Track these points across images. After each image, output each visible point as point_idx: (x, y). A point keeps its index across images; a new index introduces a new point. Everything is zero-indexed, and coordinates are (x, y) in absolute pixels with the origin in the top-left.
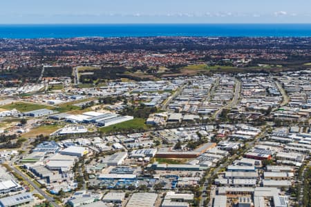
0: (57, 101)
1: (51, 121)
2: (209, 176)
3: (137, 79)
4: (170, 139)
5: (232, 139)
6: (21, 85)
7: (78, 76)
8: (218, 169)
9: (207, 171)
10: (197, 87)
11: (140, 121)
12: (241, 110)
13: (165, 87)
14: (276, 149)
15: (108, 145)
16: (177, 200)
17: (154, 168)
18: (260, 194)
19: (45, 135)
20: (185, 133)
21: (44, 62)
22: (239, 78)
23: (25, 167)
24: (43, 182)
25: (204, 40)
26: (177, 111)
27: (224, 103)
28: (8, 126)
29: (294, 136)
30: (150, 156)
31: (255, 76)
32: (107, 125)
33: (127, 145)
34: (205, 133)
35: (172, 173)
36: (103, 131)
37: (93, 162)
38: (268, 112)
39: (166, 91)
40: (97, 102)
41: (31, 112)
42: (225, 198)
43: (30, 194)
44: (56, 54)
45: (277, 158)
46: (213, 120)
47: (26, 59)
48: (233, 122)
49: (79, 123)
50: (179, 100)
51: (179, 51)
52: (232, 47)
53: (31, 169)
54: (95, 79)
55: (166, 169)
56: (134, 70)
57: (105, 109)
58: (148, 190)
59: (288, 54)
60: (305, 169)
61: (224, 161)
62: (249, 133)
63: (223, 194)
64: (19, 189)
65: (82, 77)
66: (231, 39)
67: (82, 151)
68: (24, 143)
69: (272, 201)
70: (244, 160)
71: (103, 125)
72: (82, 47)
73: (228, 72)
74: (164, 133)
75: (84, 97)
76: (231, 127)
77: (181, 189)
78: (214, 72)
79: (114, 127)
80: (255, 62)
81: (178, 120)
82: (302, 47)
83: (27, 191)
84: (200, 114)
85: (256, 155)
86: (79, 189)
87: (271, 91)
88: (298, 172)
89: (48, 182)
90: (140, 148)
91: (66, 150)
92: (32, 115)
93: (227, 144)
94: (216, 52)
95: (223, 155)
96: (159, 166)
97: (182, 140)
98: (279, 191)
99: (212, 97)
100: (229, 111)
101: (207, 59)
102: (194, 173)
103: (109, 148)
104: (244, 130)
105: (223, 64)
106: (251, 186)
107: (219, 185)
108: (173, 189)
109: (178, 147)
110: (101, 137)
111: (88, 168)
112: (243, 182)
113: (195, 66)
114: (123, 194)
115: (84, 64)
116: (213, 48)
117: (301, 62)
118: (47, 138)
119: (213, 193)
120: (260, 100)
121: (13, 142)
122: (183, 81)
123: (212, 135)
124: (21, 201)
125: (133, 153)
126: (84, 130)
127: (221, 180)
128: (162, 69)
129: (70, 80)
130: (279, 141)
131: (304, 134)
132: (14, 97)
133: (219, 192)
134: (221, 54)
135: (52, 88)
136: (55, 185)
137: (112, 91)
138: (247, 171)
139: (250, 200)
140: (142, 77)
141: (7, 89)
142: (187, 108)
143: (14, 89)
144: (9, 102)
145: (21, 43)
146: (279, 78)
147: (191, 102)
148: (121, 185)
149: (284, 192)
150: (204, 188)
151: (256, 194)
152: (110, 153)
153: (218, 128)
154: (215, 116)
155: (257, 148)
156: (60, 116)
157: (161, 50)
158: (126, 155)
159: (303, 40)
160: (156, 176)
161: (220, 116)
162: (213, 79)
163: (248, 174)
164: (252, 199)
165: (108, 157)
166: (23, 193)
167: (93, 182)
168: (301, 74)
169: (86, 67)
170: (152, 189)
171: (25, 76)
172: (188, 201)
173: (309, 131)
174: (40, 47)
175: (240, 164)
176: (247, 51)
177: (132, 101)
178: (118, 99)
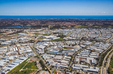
0: (44, 33)
1: (42, 38)
3: (63, 29)
4: (68, 43)
5: (84, 45)
6: (37, 29)
8: (79, 52)
9: (76, 52)
10: (77, 31)
11: (62, 39)
12: (87, 37)
14: (95, 48)
15: (53, 44)
16: (67, 58)
17: (63, 50)
19: (40, 40)
20: (72, 42)
21: (42, 24)
22: (89, 29)
23: (34, 47)
24: (37, 51)
25: (81, 20)
26: (71, 37)
27: (83, 35)
28: (33, 38)
29: (101, 45)
30: (62, 47)
31: (93, 29)
32: (54, 39)
33: (57, 44)
34: (77, 43)
36: (52, 40)
37: (49, 47)
38: (94, 38)
39: (69, 32)
40: (52, 34)
42: (79, 59)
43: (34, 53)
44: (45, 22)
45: (95, 50)
46: (80, 40)
47: (39, 23)
48: (85, 40)
49: (48, 38)
50: (72, 34)
51: (74, 22)
54: (53, 28)
55: (66, 51)
56: (63, 26)
57: (54, 35)
59: (104, 23)
60: (102, 54)
61: (80, 50)
62: (89, 43)
65: (50, 28)
66: (89, 19)
67: (47, 45)
68: (35, 42)
69: (91, 61)
70: (86, 50)
71: (53, 39)
72: (51, 21)
73: (86, 28)
74: (67, 42)
75: (50, 32)
77: (68, 56)
80: (94, 25)
81: (71, 39)
84: (76, 38)
85: (89, 49)
86: (45, 53)
87: (97, 33)
88: (100, 54)
89: (38, 51)
90: (60, 45)
91: (43, 44)
92: (38, 36)
93: (82, 46)
94: (84, 22)
95: (81, 48)
96: (64, 50)
97: (71, 44)
98: (94, 59)
99: (80, 34)
100: (84, 37)
101: (81, 24)
102: (72, 52)
103: (53, 45)
104: (87, 42)
106: (86, 57)
107: (78, 56)
108: (66, 56)
109: (69, 46)
110: (52, 42)
111: (48, 49)
112: (84, 55)
113: (78, 26)
114: (54, 55)
116: (83, 21)
117: (107, 26)
119: (76, 57)
120: (93, 35)
121: (33, 41)
122: (74, 30)
123: (79, 43)
124: (32, 55)
125: (58, 46)
126: (48, 40)
127: (79, 55)
128: (69, 26)
129: (47, 28)
130: (96, 46)
131: (104, 45)
132: (35, 32)
134: (85, 23)
135: (43, 30)
136: (40, 52)
137: (57, 31)
138: (86, 53)
139: (85, 60)
140: (64, 28)
141: (34, 30)
142: (73, 36)
143: (35, 30)
144: (34, 33)
145: (39, 20)
146: (100, 30)
147: (75, 35)
148: (54, 53)
149: (95, 59)
151: (87, 59)
152: (53, 46)
153: (81, 41)
154: (80, 39)
155: (90, 47)
156: (44, 36)
158: (57, 46)
159: (109, 20)
160: (63, 52)
161: (82, 38)
162: (82, 29)
163: (86, 54)
164: (86, 60)
165: (52, 47)
166: (33, 53)
167: (48, 52)
168: (106, 29)
169: (52, 26)
170: (61, 55)
171: (38, 27)
172: (69, 59)
173: (105, 44)
174: (42, 21)
175: (84, 51)
176: (92, 22)
177: (61, 34)
178: (57, 33)
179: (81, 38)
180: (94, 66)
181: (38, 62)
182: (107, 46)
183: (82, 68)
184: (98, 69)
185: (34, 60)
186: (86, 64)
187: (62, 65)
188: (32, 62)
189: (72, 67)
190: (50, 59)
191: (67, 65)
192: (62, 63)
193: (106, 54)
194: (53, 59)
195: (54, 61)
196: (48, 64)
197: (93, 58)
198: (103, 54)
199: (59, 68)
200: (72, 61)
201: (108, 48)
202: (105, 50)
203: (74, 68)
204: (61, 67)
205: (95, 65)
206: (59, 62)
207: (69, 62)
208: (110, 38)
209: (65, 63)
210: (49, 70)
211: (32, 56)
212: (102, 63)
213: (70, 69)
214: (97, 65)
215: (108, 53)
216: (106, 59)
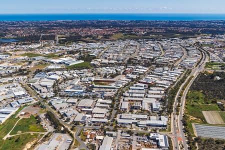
0: (47, 53)
1: (44, 62)
2: (120, 91)
3: (87, 42)
4: (101, 73)
5: (133, 73)
6: (30, 44)
7: (58, 40)
8: (125, 88)
9: (119, 89)
10: (117, 46)
11: (87, 64)
12: (139, 58)
13: (101, 46)
14: (156, 79)
15: (70, 75)
16: (103, 103)
17: (93, 87)
18: (146, 101)
19: (40, 69)
20: (109, 70)
21: (41, 33)
22: (139, 42)
23: (30, 85)
24: (38, 92)
25: (122, 22)
26: (106, 58)
27: (131, 54)
28: (23, 64)
29: (166, 72)
30: (91, 81)
31: (147, 41)
32: (70, 65)
33: (80, 75)
34: (120, 70)
35: (102, 90)
37: (63, 83)
38: (152, 60)
39: (101, 48)
40: (66, 53)
41: (35, 58)
42: (128, 103)
43: (32, 98)
44: (48, 29)
45: (156, 84)
46: (124, 63)
47: (33, 31)
48: (134, 64)
49: (57, 63)
50: (107, 53)
51: (109, 27)
52: (136, 26)
53: (33, 86)
54: (66, 42)
55: (99, 88)
56: (86, 37)
57: (70, 57)
58: (89, 98)
59: (166, 29)
60: (170, 89)
61: (128, 84)
63: (127, 101)
64: (27, 95)
65: (60, 40)
66: (137, 22)
67: (58, 77)
68: (30, 73)
69: (151, 105)
70: (138, 84)
72: (60, 25)
73: (134, 39)
74: (99, 70)
75: (60, 50)
76: (133, 67)
77: (105, 98)
78: (126, 38)
79: (74, 66)
80: (148, 34)
81: (106, 63)
82: (174, 26)
83: (31, 96)
84: (117, 60)
85: (145, 81)
86: (55, 96)
87: (155, 49)
88: (166, 91)
89: (41, 92)
90: (86, 76)
91: (49, 77)
92: (35, 59)
93: (131, 76)
94: (128, 28)
95: (128, 81)
96: (95, 86)
97: (107, 73)
98: (156, 100)
99: (124, 51)
100: (133, 59)
101: (124, 32)
102: (113, 90)
103: (71, 76)
104: (140, 69)
105: (131, 34)
106: (141, 97)
107: (125, 96)
108: (101, 98)
109: (105, 77)
110: (67, 71)
111: (60, 86)
112: (137, 95)
113: (117, 35)
114: (77, 100)
115: (61, 34)
116: (127, 26)
118: (41, 71)
119: (122, 100)
120: (149, 53)
121: (25, 72)
122: (110, 43)
123: (123, 71)
124: (27, 101)
125: (83, 79)
126: (59, 67)
127: (127, 94)
128: (100, 37)
129: (54, 42)
130: (158, 75)
131: (171, 71)
132: (26, 50)
133: (125, 100)
134: (131, 29)
135: (45, 46)
136: (44, 94)
137: (74, 47)
138: (140, 90)
139: (140, 105)
140: (90, 41)
141: (24, 46)
142: (111, 57)
143: (27, 46)
144: (24, 52)
145: (31, 23)
146: (160, 42)
147: (113, 54)
148: (76, 95)
149: (158, 101)
150: (117, 98)
151: (143, 101)
152: (71, 79)
153: (126, 67)
154: (126, 61)
155: (146, 78)
156: (48, 60)
157: (100, 27)
158: (79, 80)
159: (175, 22)
160: (93, 91)
162: (126, 42)
164: (142, 104)
165: (70, 81)
166: (29, 97)
167: (62, 93)
168: (172, 40)
170: (91, 97)
171: (32, 40)
172: (109, 104)
173: (174, 70)
174: (40, 25)
175: (136, 86)
176: (144, 28)
177: (84, 53)
178: (77, 52)
180: (157, 115)
181: (44, 117)
182: (177, 75)
183: (136, 121)
184: (166, 119)
185: (35, 112)
186: (143, 111)
187: (95, 118)
188: (29, 117)
189: (116, 122)
190: (69, 106)
191: (106, 117)
192: (94, 113)
193: (177, 89)
194: (75, 107)
195: (78, 111)
196: (66, 118)
197: (154, 99)
198: (172, 90)
199: (90, 125)
200: (115, 108)
201: (180, 77)
202: (174, 82)
203: (120, 123)
204: (93, 122)
205: (160, 113)
206: (88, 112)
207: (108, 110)
208: (181, 57)
209: (102, 114)
210: (70, 130)
211: (28, 104)
212: (171, 108)
213: (112, 125)
214: (164, 113)
215: (181, 88)
216: (177, 99)
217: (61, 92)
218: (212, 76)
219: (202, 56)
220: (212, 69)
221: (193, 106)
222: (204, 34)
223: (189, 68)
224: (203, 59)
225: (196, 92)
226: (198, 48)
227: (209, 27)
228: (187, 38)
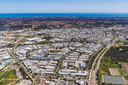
0: (26, 35)
1: (23, 40)
3: (50, 29)
4: (55, 46)
5: (73, 47)
6: (18, 30)
8: (67, 55)
9: (63, 56)
10: (66, 31)
11: (48, 41)
12: (77, 38)
14: (85, 50)
15: (37, 47)
16: (53, 63)
17: (49, 54)
18: (77, 62)
19: (20, 44)
20: (60, 44)
21: (25, 24)
22: (79, 29)
23: (13, 53)
24: (17, 57)
25: (72, 18)
26: (59, 38)
28: (12, 41)
30: (48, 51)
31: (85, 28)
32: (38, 42)
33: (42, 47)
36: (37, 43)
37: (32, 52)
38: (85, 39)
39: (57, 32)
40: (37, 35)
42: (67, 63)
43: (13, 60)
44: (29, 21)
45: (85, 52)
46: (68, 41)
47: (20, 23)
48: (74, 41)
49: (31, 41)
50: (60, 35)
51: (64, 21)
52: (80, 20)
53: (15, 53)
54: (38, 29)
55: (52, 54)
56: (50, 26)
57: (39, 37)
58: (45, 60)
59: (96, 22)
60: (92, 56)
61: (69, 53)
62: (78, 45)
63: (66, 62)
65: (34, 28)
66: (80, 17)
67: (29, 49)
68: (14, 46)
69: (80, 65)
70: (75, 53)
73: (77, 27)
74: (54, 44)
75: (34, 34)
76: (73, 43)
77: (55, 60)
78: (73, 27)
80: (86, 24)
81: (58, 41)
82: (101, 20)
84: (65, 39)
85: (79, 51)
86: (26, 59)
87: (88, 33)
88: (90, 57)
89: (19, 57)
90: (46, 48)
91: (25, 48)
92: (18, 38)
93: (71, 48)
94: (75, 21)
95: (69, 51)
96: (50, 53)
97: (58, 46)
98: (83, 62)
99: (70, 34)
100: (74, 38)
101: (72, 23)
102: (60, 56)
103: (37, 48)
104: (77, 44)
105: (76, 25)
106: (75, 60)
107: (66, 60)
108: (52, 60)
109: (57, 48)
110: (36, 45)
111: (30, 54)
112: (73, 59)
113: (67, 25)
114: (38, 61)
119: (64, 62)
120: (84, 35)
121: (12, 46)
123: (67, 45)
125: (43, 50)
126: (31, 43)
127: (67, 58)
128: (58, 26)
129: (31, 29)
130: (87, 48)
131: (95, 46)
132: (15, 33)
135: (25, 31)
137: (42, 32)
138: (75, 56)
141: (13, 31)
142: (62, 37)
143: (15, 31)
144: (13, 35)
145: (20, 18)
146: (92, 29)
148: (38, 58)
150: (61, 60)
152: (37, 50)
153: (70, 43)
155: (79, 49)
156: (26, 39)
158: (41, 50)
159: (102, 18)
160: (48, 56)
162: (72, 29)
164: (75, 64)
168: (99, 28)
169: (36, 25)
170: (46, 60)
171: (19, 28)
172: (56, 64)
174: (25, 19)
175: (73, 54)
176: (84, 21)
177: (47, 35)
178: (43, 34)
179: (71, 39)
180: (83, 70)
181: (18, 71)
182: (98, 47)
183: (70, 73)
184: (87, 73)
185: (13, 68)
186: (74, 68)
187: (47, 71)
188: (10, 70)
189: (59, 73)
190: (33, 65)
191: (53, 71)
192: (47, 69)
193: (96, 55)
194: (36, 65)
195: (38, 67)
196: (30, 71)
198: (94, 56)
199: (43, 75)
200: (59, 66)
201: (99, 49)
202: (95, 52)
204: (45, 73)
206: (44, 68)
207: (55, 67)
208: (102, 38)
209: (51, 69)
210: (32, 78)
211: (11, 63)
212: (91, 66)
213: (56, 75)
214: (86, 69)
215: (99, 55)
216: (96, 61)
217: (30, 57)
218: (118, 48)
219: (114, 37)
220: (119, 44)
221: (104, 65)
222: (118, 25)
223: (105, 44)
224: (115, 38)
225: (107, 58)
226: (113, 32)
227: (122, 20)
228: (108, 27)
